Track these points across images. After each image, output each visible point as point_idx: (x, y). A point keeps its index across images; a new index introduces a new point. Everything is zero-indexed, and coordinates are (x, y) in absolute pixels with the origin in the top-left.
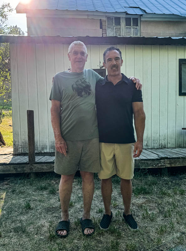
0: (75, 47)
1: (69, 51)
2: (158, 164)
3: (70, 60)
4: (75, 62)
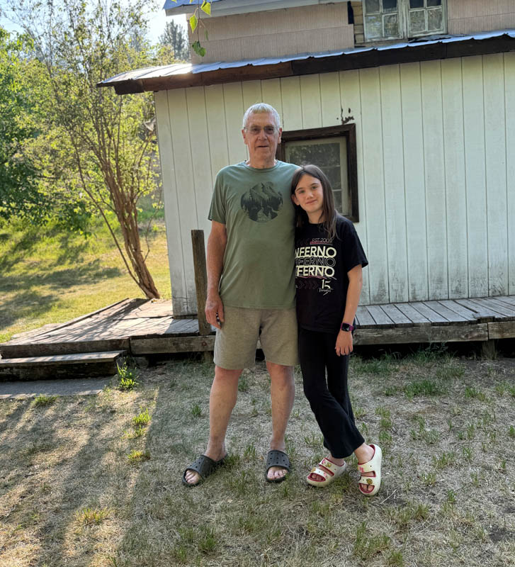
0: (254, 118)
1: (244, 126)
2: (471, 332)
3: (246, 143)
4: (255, 149)
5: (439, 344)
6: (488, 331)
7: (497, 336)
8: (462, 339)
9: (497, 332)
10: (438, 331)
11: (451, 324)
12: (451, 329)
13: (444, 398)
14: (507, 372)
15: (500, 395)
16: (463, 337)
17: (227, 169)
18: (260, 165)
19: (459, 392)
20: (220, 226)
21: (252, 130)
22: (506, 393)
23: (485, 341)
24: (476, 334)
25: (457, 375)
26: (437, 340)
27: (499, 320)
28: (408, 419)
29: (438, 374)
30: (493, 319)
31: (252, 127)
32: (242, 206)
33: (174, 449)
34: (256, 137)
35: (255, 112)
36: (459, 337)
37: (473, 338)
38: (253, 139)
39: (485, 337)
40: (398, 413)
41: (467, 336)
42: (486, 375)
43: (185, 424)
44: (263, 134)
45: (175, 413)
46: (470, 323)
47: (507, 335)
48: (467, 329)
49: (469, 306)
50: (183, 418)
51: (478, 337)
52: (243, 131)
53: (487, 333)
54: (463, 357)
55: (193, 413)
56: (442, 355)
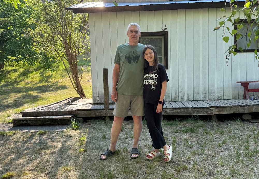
0: (131, 28)
1: (127, 30)
2: (208, 111)
3: (128, 36)
4: (131, 38)
5: (196, 115)
6: (214, 111)
7: (217, 113)
8: (204, 114)
9: (217, 112)
10: (196, 111)
11: (201, 108)
12: (200, 110)
13: (197, 134)
14: (220, 126)
15: (217, 133)
16: (205, 113)
17: (121, 45)
18: (133, 44)
19: (202, 132)
20: (117, 65)
21: (130, 32)
22: (219, 133)
23: (213, 115)
24: (209, 112)
25: (202, 126)
26: (195, 114)
27: (218, 107)
28: (183, 140)
29: (195, 126)
30: (216, 107)
31: (130, 31)
32: (126, 58)
33: (96, 149)
34: (132, 34)
35: (132, 26)
36: (203, 113)
37: (208, 113)
38: (131, 34)
39: (213, 113)
40: (179, 138)
41: (206, 113)
42: (212, 127)
43: (100, 141)
44: (134, 33)
45: (95, 137)
46: (208, 108)
47: (221, 113)
48: (206, 110)
49: (208, 103)
50: (99, 139)
51: (210, 113)
52: (127, 32)
53: (213, 112)
54: (205, 121)
55: (103, 137)
56: (197, 119)
